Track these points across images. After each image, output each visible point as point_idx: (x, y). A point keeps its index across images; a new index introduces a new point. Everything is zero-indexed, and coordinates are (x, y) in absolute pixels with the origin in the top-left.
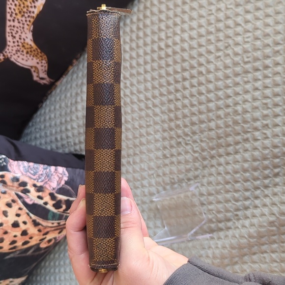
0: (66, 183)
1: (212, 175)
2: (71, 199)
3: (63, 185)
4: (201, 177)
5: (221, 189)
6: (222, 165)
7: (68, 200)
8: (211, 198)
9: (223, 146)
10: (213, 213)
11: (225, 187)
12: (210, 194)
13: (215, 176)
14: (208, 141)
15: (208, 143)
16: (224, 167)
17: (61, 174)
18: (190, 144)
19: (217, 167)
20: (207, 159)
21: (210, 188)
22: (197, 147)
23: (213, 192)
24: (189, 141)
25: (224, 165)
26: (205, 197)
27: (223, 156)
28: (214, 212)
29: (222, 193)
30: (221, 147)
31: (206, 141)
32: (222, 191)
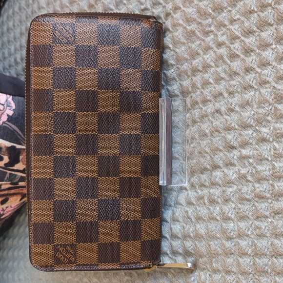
0: (10, 119)
1: (251, 87)
2: (18, 146)
3: (4, 122)
4: (226, 95)
5: (267, 114)
6: (269, 64)
7: (13, 147)
8: (247, 134)
9: (270, 25)
10: (250, 163)
11: (276, 108)
12: (245, 127)
13: (255, 90)
14: (242, 19)
15: (243, 22)
16: (274, 68)
17: (3, 105)
18: (212, 32)
19: (258, 69)
20: (238, 56)
21: (244, 114)
22: (223, 35)
23: (252, 122)
24: (209, 25)
25: (274, 64)
26: (236, 133)
27: (271, 45)
28: (251, 161)
29: (269, 122)
30: (268, 28)
31: (239, 19)
32: (269, 118)
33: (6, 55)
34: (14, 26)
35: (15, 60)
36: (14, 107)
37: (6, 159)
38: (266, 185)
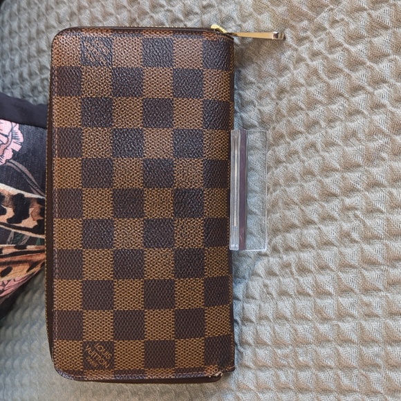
0: (16, 155)
1: (358, 112)
2: (27, 195)
3: (7, 161)
4: (323, 124)
5: (380, 149)
6: (384, 81)
7: (20, 196)
8: (353, 176)
9: (386, 28)
10: (356, 217)
11: (393, 141)
12: (349, 166)
14: (346, 19)
15: (348, 24)
16: (391, 86)
17: (6, 136)
19: (369, 89)
20: (341, 70)
21: (349, 150)
22: (320, 41)
23: (360, 160)
25: (392, 81)
26: (337, 176)
27: (386, 55)
28: (358, 213)
29: (383, 159)
30: (382, 32)
31: (343, 20)
32: (384, 155)
33: (8, 68)
34: (20, 28)
35: (21, 75)
36: (22, 140)
37: (10, 212)
38: (378, 245)
